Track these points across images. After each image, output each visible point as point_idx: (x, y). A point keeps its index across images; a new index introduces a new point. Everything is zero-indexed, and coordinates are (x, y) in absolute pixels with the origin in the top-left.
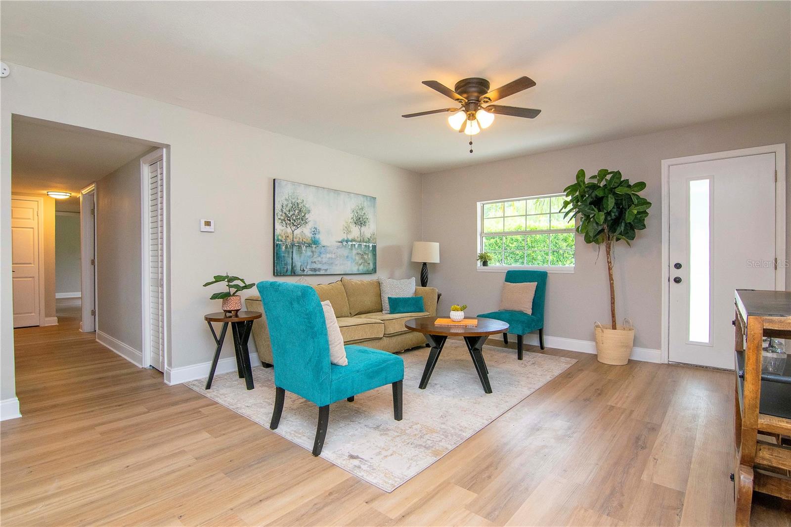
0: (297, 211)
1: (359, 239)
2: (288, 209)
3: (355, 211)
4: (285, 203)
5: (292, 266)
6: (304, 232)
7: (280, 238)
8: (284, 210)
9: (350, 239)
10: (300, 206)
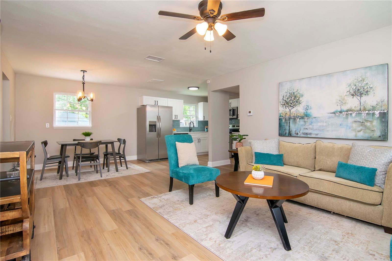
0: (293, 98)
1: (358, 109)
2: (287, 98)
3: (352, 84)
4: (285, 94)
5: (289, 130)
6: (299, 109)
7: (282, 115)
8: (284, 99)
9: (345, 109)
10: (295, 94)
